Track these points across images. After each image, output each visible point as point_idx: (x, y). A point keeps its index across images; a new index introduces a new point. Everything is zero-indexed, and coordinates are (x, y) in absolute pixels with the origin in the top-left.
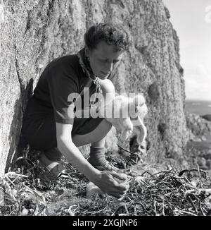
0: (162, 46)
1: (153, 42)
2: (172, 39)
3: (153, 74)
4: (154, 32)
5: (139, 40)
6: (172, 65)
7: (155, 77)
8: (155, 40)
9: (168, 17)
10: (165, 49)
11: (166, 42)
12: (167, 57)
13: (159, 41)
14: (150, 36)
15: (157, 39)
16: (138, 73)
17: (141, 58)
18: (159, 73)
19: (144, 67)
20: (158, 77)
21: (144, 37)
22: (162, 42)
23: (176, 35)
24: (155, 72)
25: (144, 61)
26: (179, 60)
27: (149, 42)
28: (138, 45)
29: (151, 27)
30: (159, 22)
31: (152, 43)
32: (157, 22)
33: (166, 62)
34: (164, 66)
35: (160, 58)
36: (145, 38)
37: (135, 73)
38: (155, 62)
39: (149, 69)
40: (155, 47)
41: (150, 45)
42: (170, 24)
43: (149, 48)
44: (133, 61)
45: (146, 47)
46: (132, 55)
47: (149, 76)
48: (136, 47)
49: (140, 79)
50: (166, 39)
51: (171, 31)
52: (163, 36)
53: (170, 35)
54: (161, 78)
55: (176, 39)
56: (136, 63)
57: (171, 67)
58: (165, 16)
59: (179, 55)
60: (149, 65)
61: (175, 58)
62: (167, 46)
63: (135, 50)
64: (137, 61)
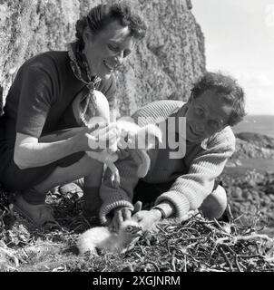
0: (183, 45)
1: (171, 40)
2: (194, 36)
3: (172, 82)
4: (172, 27)
5: (152, 38)
6: (196, 69)
7: (174, 85)
8: (173, 37)
9: (190, 8)
10: (187, 49)
11: (187, 40)
12: (190, 59)
13: (178, 39)
14: (166, 33)
15: (176, 36)
16: (152, 81)
17: (156, 61)
18: (179, 81)
19: (160, 73)
20: (178, 86)
21: (158, 33)
22: (182, 40)
23: (200, 30)
24: (174, 79)
25: (160, 65)
26: (204, 63)
27: (166, 41)
28: (151, 45)
29: (167, 21)
30: (178, 14)
31: (169, 41)
32: (176, 14)
33: (188, 65)
34: (185, 71)
35: (179, 61)
36: (160, 36)
37: (148, 81)
38: (175, 67)
39: (167, 76)
40: (174, 47)
41: (167, 44)
42: (192, 17)
43: (165, 48)
44: (145, 65)
45: (162, 47)
46: (144, 58)
47: (166, 85)
48: (148, 47)
49: (155, 89)
50: (188, 36)
51: (194, 26)
52: (184, 33)
53: (192, 31)
54: (182, 87)
55: (200, 35)
56: (149, 68)
57: (194, 72)
58: (185, 6)
59: (204, 57)
60: (167, 70)
61: (199, 60)
62: (189, 45)
63: (147, 50)
64: (150, 65)
